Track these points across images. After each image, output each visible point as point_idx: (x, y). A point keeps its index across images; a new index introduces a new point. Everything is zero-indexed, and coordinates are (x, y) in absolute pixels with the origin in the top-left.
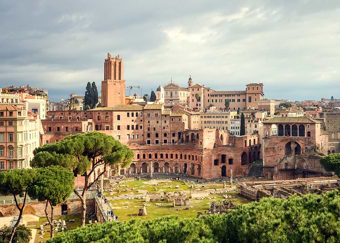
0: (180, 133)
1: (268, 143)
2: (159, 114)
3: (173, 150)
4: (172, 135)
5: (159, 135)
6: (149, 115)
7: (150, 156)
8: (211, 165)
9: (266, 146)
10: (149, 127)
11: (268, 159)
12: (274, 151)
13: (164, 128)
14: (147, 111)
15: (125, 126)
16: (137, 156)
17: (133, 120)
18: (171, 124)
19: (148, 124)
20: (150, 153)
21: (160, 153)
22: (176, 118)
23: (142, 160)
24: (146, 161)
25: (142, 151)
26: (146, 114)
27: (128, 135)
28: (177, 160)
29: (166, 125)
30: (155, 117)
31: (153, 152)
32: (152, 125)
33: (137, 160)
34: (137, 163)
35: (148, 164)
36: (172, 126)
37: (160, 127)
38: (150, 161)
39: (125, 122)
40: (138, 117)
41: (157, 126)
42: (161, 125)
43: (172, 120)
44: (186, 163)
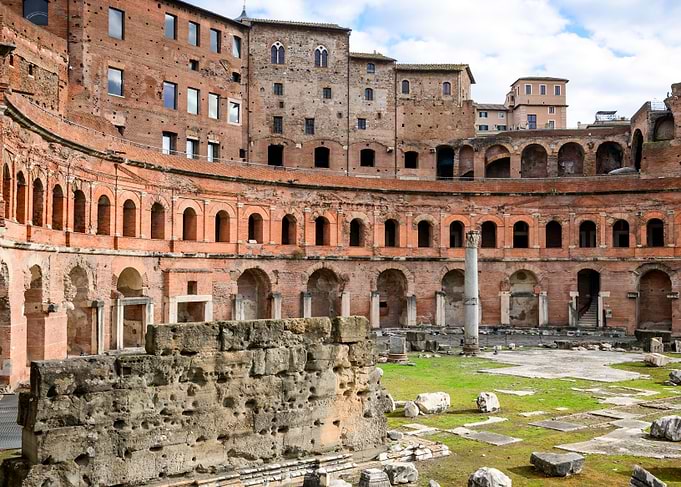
0: (445, 154)
2: (336, 55)
4: (401, 162)
5: (336, 158)
6: (278, 55)
7: (356, 232)
10: (277, 112)
13: (362, 122)
14: (267, 34)
15: (151, 82)
16: (278, 228)
17: (195, 64)
18: (400, 109)
19: (275, 99)
20: (356, 215)
21: (418, 220)
22: (425, 80)
23: (310, 253)
24: (335, 259)
25: (313, 196)
26: (260, 45)
27: (166, 134)
28: (521, 253)
29: (371, 109)
30: (312, 67)
31: (377, 212)
32: (295, 102)
33: (278, 252)
34: (280, 266)
35: (344, 281)
36: (401, 118)
37: (340, 115)
38: (354, 259)
39: (153, 59)
40: (222, 56)
41: (326, 110)
42: (343, 110)
43: (406, 90)
44: (592, 266)
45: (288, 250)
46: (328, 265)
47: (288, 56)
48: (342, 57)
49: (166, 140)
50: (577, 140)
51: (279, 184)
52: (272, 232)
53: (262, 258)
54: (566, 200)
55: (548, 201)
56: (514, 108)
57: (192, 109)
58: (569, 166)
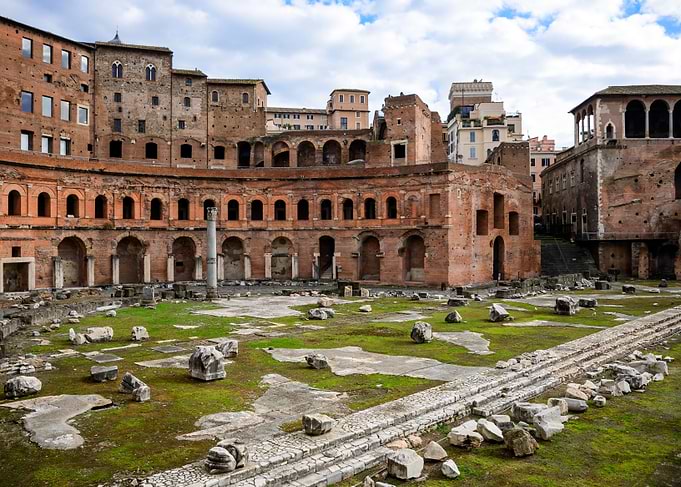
0: (244, 147)
1: (617, 163)
2: (162, 72)
3: (267, 184)
4: (211, 154)
5: (162, 151)
6: (118, 71)
8: (469, 233)
9: (610, 173)
10: (117, 115)
11: (618, 215)
12: (638, 189)
13: (182, 124)
14: (109, 55)
15: (11, 91)
16: (92, 206)
17: (49, 78)
18: (211, 114)
19: (116, 104)
20: (155, 195)
21: (204, 199)
22: (230, 91)
23: (118, 225)
24: (139, 229)
25: (121, 181)
26: (104, 64)
27: (24, 132)
28: (280, 224)
29: (188, 113)
30: (143, 80)
31: (172, 193)
32: (130, 108)
33: (92, 224)
34: (94, 235)
35: (146, 246)
36: (212, 120)
37: (165, 118)
38: (154, 229)
39: (11, 73)
40: (72, 71)
41: (154, 114)
42: (167, 113)
43: (215, 100)
44: (329, 234)
45: (100, 223)
46: (133, 233)
47: (125, 72)
48: (166, 73)
49: (24, 138)
50: (336, 139)
51: (93, 172)
52: (87, 210)
53: (78, 229)
54: (311, 184)
55: (299, 185)
56: (332, 112)
57: (47, 112)
58: (332, 158)
